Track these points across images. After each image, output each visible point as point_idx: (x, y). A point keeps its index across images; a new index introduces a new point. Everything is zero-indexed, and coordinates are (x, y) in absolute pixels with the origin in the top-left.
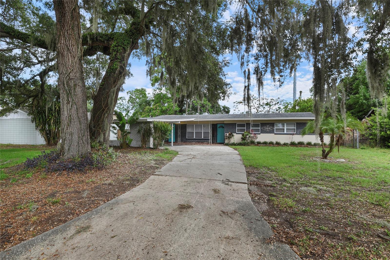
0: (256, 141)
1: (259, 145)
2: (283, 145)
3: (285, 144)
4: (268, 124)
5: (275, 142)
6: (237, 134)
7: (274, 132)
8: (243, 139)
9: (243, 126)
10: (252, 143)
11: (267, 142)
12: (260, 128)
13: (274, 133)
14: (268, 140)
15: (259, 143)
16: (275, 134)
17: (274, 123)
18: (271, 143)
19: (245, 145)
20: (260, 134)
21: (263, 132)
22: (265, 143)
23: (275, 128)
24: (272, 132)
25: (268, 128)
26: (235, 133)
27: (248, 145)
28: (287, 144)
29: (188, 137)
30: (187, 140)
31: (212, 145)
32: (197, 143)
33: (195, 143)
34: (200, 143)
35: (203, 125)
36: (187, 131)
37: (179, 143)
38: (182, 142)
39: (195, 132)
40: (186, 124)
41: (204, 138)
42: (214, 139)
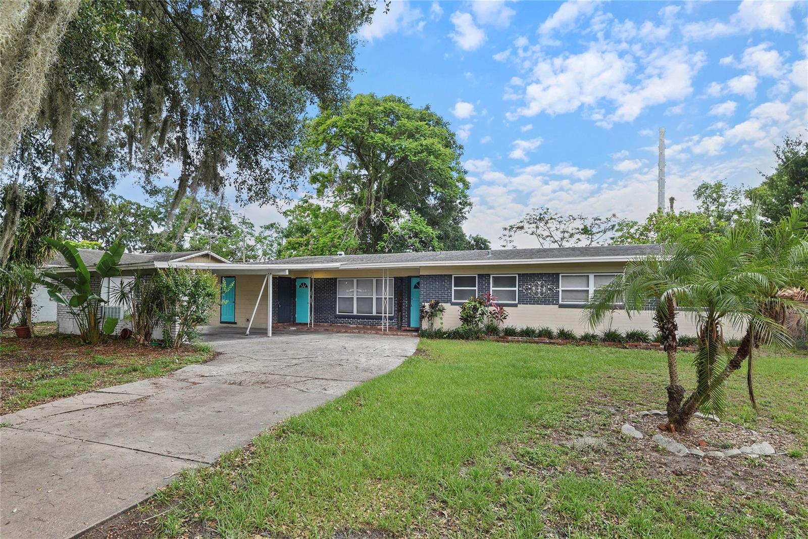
0: (503, 325)
1: (510, 338)
2: (581, 340)
3: (588, 339)
4: (540, 276)
5: (555, 331)
6: (453, 304)
7: (558, 301)
8: (467, 319)
9: (470, 281)
10: (492, 330)
11: (533, 332)
12: (516, 289)
13: (557, 303)
14: (537, 325)
15: (510, 332)
16: (561, 306)
17: (558, 275)
18: (546, 334)
19: (467, 339)
20: (516, 305)
21: (526, 299)
22: (528, 334)
23: (560, 289)
24: (551, 299)
25: (539, 288)
26: (448, 301)
27: (478, 338)
28: (594, 337)
29: (339, 312)
30: (336, 318)
31: (390, 333)
32: (362, 326)
33: (355, 326)
34: (369, 327)
35: (374, 280)
36: (338, 296)
37: (311, 327)
38: (326, 324)
39: (357, 298)
40: (336, 278)
41: (377, 313)
42: (401, 319)
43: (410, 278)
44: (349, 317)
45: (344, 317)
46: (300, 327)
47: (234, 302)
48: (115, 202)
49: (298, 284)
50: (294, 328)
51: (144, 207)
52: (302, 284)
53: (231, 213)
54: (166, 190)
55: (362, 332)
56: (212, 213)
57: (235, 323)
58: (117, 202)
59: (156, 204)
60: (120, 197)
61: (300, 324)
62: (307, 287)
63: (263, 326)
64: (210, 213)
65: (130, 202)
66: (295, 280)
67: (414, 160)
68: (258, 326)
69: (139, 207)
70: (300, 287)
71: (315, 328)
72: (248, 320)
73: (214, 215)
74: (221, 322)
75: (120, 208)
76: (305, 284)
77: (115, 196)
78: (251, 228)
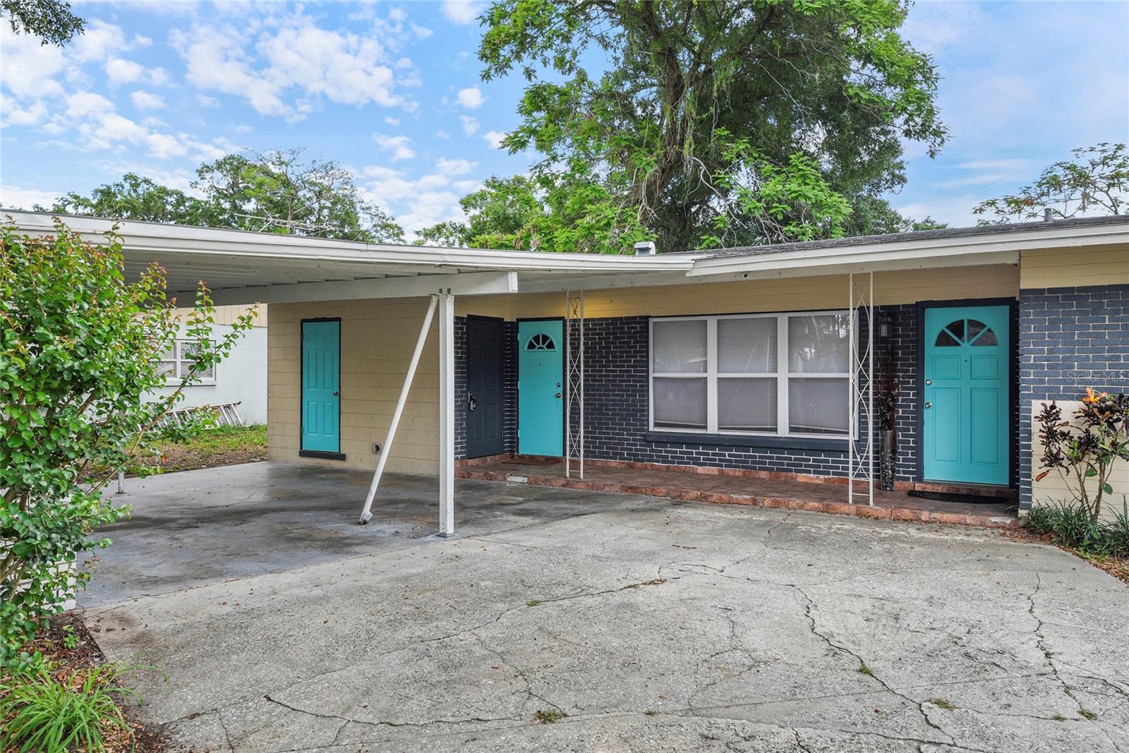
29: (656, 425)
30: (649, 443)
31: (882, 511)
32: (738, 472)
33: (714, 470)
34: (764, 475)
35: (783, 322)
36: (652, 375)
37: (575, 476)
38: (613, 463)
39: (720, 379)
40: (647, 317)
41: (792, 430)
42: (894, 452)
43: (920, 309)
44: (692, 442)
45: (677, 441)
46: (535, 471)
47: (338, 394)
48: (135, 191)
49: (525, 334)
50: (519, 479)
51: (191, 199)
52: (536, 338)
53: (358, 206)
54: (231, 164)
55: (768, 502)
56: (322, 208)
57: (342, 457)
58: (140, 190)
59: (213, 193)
60: (146, 181)
61: (533, 460)
62: (551, 346)
63: (422, 469)
64: (316, 206)
65: (164, 191)
66: (514, 327)
67: (809, 9)
68: (406, 469)
69: (181, 199)
70: (531, 346)
71: (590, 481)
72: (378, 449)
73: (326, 212)
74: (303, 454)
75: (146, 202)
76: (545, 338)
77: (135, 179)
78: (398, 235)
